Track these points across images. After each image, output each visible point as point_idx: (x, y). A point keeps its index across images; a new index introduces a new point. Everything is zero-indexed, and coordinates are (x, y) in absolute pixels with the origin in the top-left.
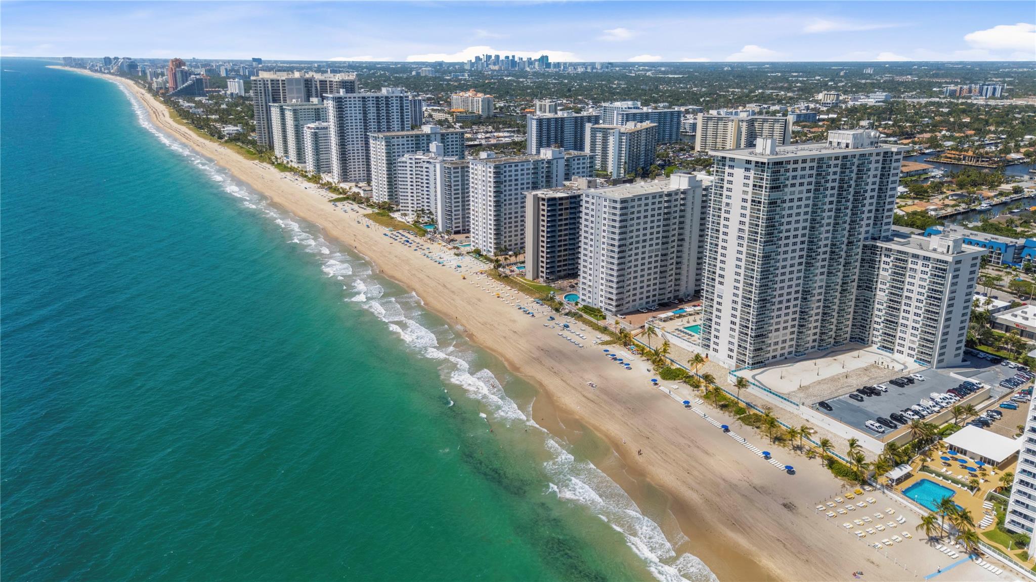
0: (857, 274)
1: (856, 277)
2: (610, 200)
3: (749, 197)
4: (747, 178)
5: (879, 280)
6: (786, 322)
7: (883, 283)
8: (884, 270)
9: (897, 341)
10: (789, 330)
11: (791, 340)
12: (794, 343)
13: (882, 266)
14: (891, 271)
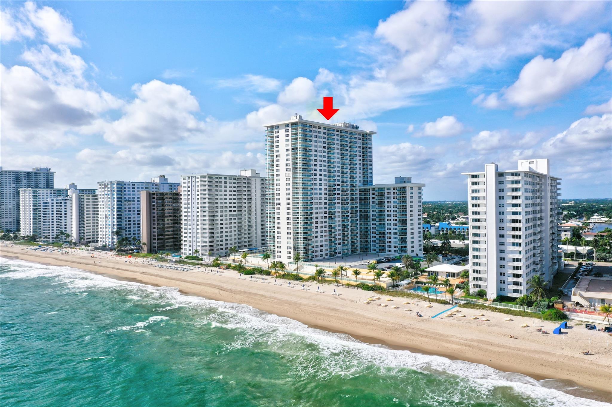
0: (358, 207)
1: (358, 209)
2: (201, 177)
3: (290, 147)
4: (287, 136)
5: (371, 210)
6: (321, 232)
7: (373, 211)
8: (373, 202)
9: (387, 244)
10: (324, 238)
11: (326, 245)
12: (327, 248)
13: (371, 200)
14: (377, 202)
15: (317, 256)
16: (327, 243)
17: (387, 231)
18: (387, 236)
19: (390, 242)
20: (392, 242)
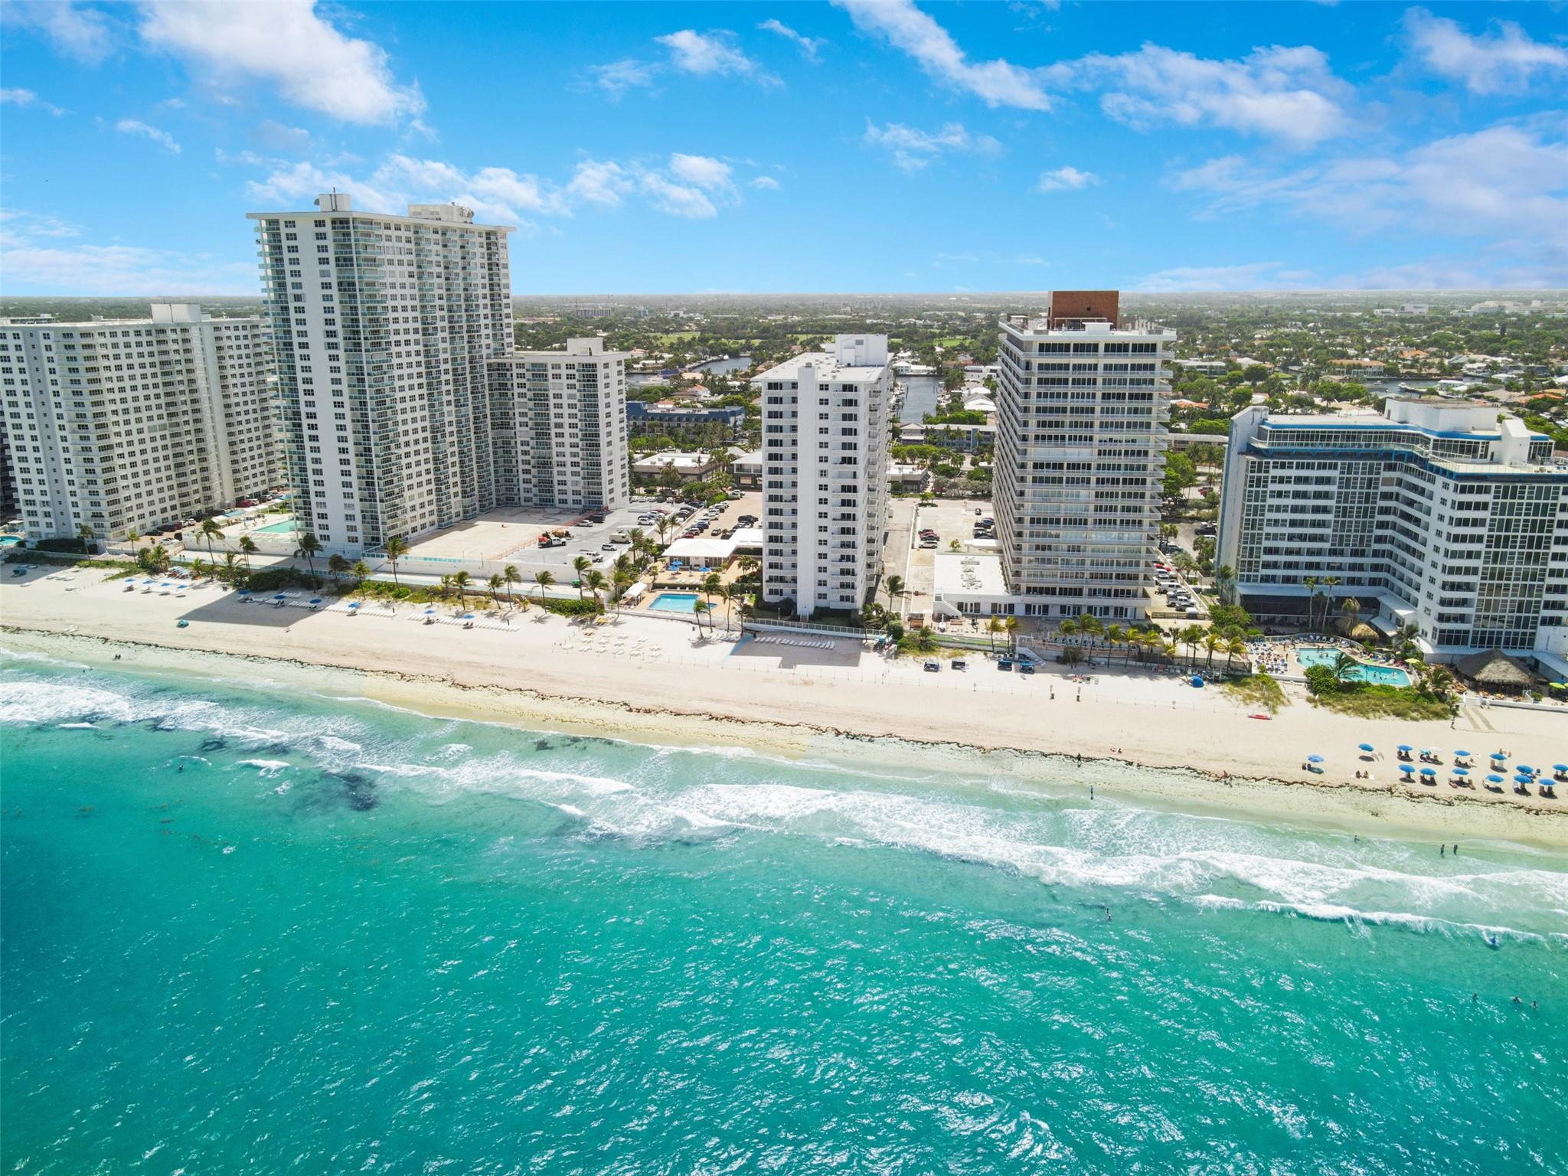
0: (488, 407)
1: (488, 412)
3: (333, 279)
4: (322, 249)
5: (517, 411)
6: (419, 475)
7: (522, 415)
8: (521, 395)
9: (557, 487)
10: (425, 488)
11: (430, 502)
12: (434, 507)
13: (516, 390)
14: (530, 394)
15: (414, 530)
16: (433, 497)
17: (555, 459)
18: (556, 469)
19: (564, 483)
20: (569, 483)
